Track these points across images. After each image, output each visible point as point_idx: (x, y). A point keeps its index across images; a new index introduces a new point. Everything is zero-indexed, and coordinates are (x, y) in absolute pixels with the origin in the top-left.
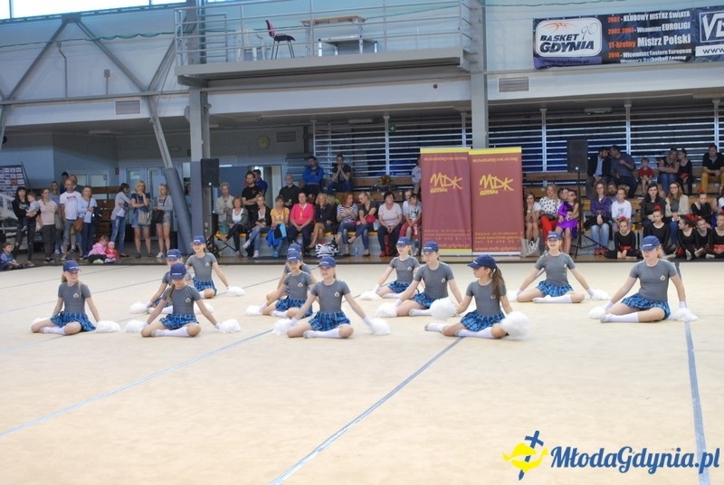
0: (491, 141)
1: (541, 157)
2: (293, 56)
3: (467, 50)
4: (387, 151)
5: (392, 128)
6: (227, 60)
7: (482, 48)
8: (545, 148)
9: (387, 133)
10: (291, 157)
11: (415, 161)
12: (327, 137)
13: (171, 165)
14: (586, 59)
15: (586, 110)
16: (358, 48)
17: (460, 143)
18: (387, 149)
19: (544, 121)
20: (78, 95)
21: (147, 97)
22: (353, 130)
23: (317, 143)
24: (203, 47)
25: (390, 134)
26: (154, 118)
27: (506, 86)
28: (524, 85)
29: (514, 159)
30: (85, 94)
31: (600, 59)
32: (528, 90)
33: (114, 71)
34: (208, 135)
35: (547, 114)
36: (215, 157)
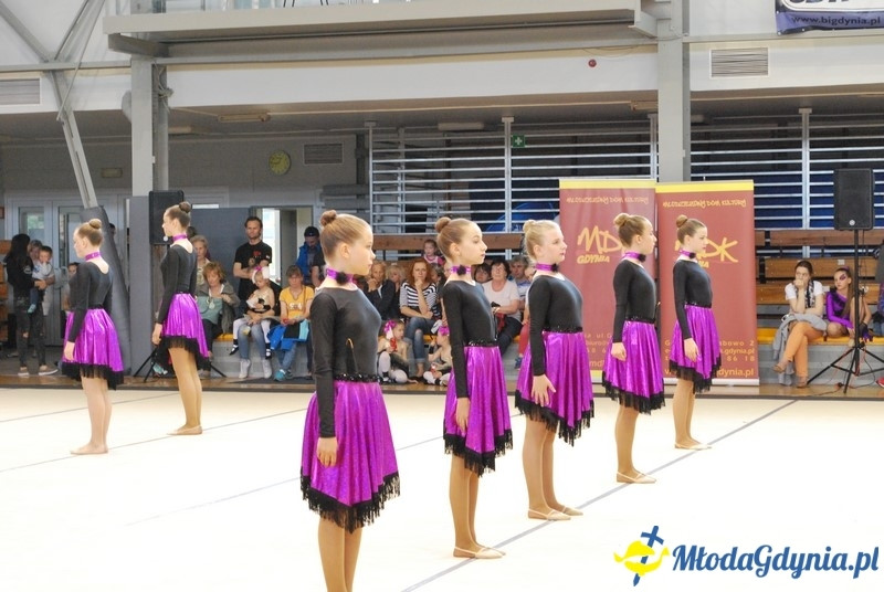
0: (694, 170)
1: (799, 200)
4: (508, 184)
5: (519, 141)
6: (203, 7)
8: (806, 184)
9: (508, 150)
10: (331, 191)
12: (397, 155)
13: (94, 202)
14: (874, 17)
17: (646, 172)
18: (508, 180)
19: (806, 133)
21: (53, 73)
22: (449, 143)
23: (377, 166)
26: (64, 113)
27: (723, 65)
28: (759, 65)
29: (739, 202)
32: (766, 72)
34: (166, 146)
35: (812, 119)
36: (177, 189)
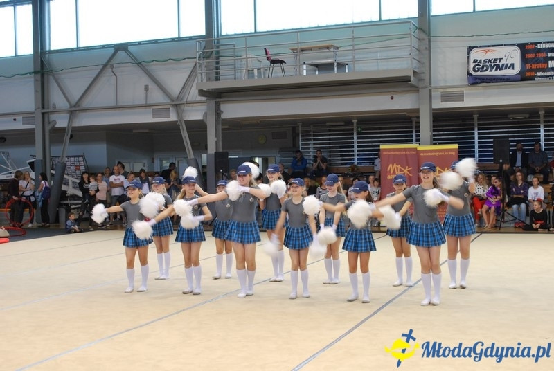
0: (434, 140)
1: (474, 151)
2: (284, 75)
3: (416, 70)
4: (355, 147)
5: (359, 129)
6: (235, 78)
7: (428, 69)
8: (477, 145)
9: (355, 133)
10: (283, 150)
11: (377, 155)
12: (310, 136)
13: (192, 156)
14: (508, 77)
15: (509, 116)
16: (333, 69)
17: (411, 141)
18: (355, 145)
19: (476, 124)
20: (126, 104)
21: (176, 106)
22: (330, 131)
23: (302, 140)
24: (217, 68)
25: (357, 134)
26: (180, 121)
27: (446, 98)
28: (460, 97)
29: (452, 153)
30: (130, 103)
31: (519, 77)
32: (463, 100)
33: (152, 86)
34: (221, 134)
35: (479, 119)
36: (225, 151)
